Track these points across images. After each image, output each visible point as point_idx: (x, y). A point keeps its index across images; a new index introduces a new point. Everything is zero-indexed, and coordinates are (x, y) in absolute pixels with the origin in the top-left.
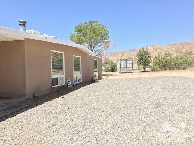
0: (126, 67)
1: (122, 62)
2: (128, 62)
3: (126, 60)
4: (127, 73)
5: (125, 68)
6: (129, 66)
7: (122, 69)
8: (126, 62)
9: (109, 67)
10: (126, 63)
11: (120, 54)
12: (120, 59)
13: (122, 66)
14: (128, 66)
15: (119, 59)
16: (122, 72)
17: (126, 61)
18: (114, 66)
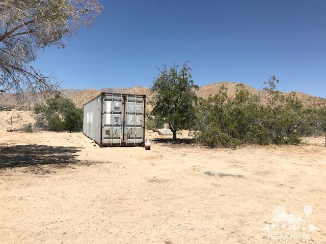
0: (120, 122)
1: (108, 106)
2: (131, 106)
3: (125, 98)
4: (123, 145)
5: (119, 130)
6: (133, 121)
7: (108, 132)
8: (122, 107)
9: (60, 116)
10: (121, 110)
11: (86, 95)
12: (103, 94)
13: (108, 119)
14: (130, 119)
15: (99, 93)
16: (105, 141)
17: (124, 104)
18: (74, 114)
